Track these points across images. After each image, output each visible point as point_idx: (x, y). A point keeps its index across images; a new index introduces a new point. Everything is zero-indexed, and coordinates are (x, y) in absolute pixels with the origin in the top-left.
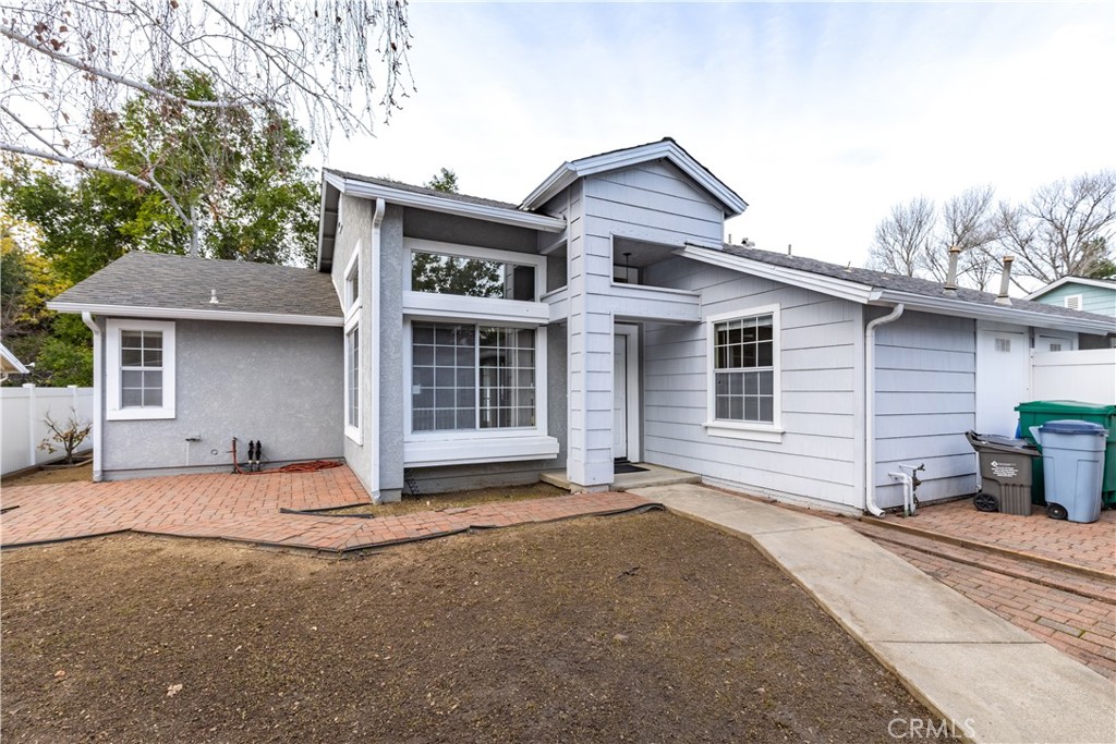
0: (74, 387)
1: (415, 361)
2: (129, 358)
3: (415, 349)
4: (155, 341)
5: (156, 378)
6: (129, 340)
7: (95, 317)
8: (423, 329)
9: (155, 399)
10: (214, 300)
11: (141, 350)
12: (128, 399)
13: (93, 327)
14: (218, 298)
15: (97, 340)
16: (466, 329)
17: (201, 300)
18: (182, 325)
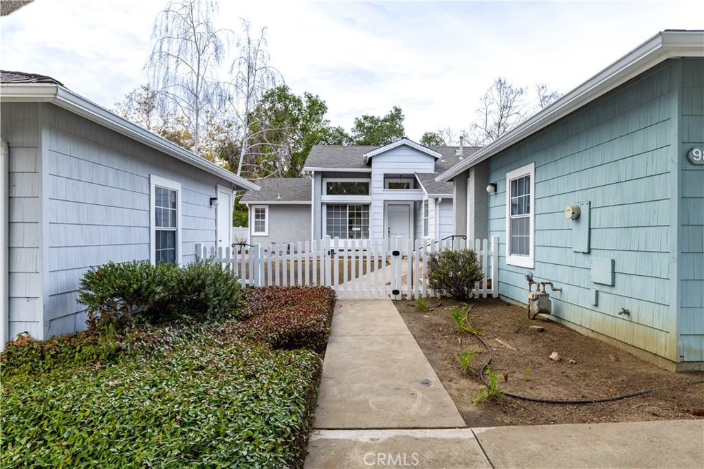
0: (241, 227)
1: (327, 217)
2: (257, 217)
3: (327, 213)
4: (263, 211)
5: (263, 223)
6: (257, 211)
7: (249, 205)
8: (330, 207)
9: (263, 230)
10: (279, 197)
11: (260, 214)
12: (257, 230)
13: (249, 208)
14: (280, 196)
15: (249, 211)
16: (343, 206)
17: (274, 197)
18: (271, 206)
